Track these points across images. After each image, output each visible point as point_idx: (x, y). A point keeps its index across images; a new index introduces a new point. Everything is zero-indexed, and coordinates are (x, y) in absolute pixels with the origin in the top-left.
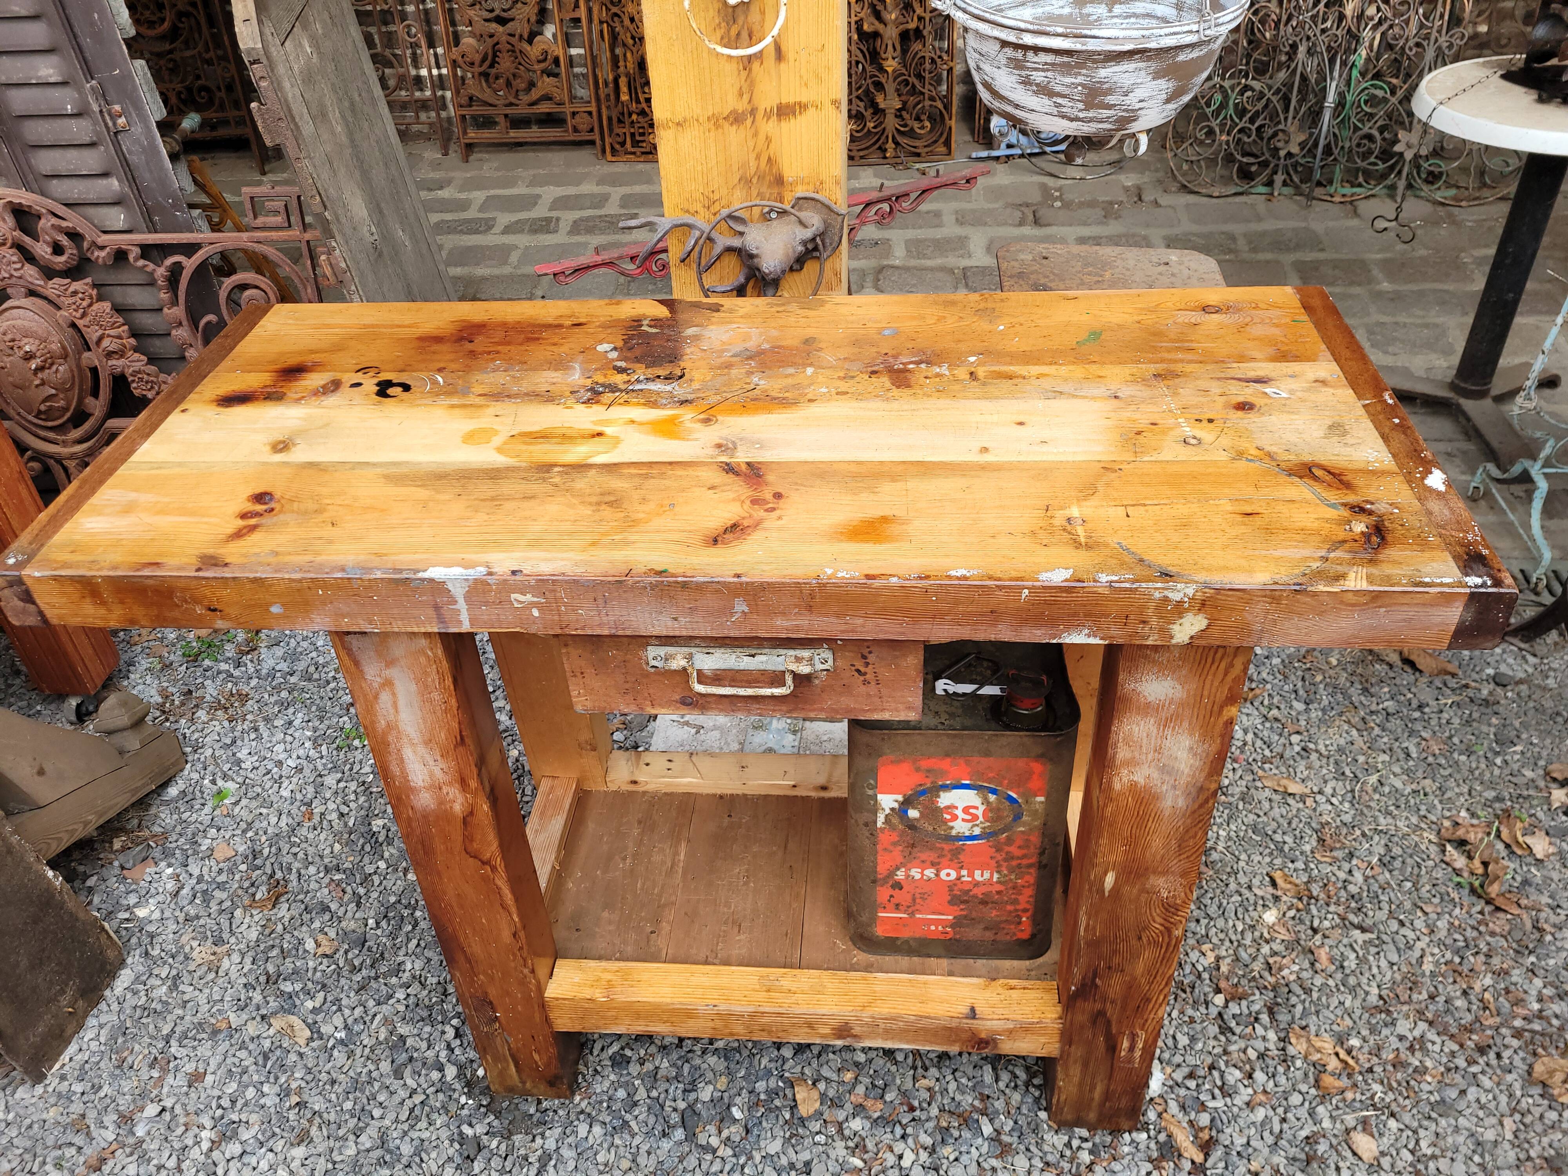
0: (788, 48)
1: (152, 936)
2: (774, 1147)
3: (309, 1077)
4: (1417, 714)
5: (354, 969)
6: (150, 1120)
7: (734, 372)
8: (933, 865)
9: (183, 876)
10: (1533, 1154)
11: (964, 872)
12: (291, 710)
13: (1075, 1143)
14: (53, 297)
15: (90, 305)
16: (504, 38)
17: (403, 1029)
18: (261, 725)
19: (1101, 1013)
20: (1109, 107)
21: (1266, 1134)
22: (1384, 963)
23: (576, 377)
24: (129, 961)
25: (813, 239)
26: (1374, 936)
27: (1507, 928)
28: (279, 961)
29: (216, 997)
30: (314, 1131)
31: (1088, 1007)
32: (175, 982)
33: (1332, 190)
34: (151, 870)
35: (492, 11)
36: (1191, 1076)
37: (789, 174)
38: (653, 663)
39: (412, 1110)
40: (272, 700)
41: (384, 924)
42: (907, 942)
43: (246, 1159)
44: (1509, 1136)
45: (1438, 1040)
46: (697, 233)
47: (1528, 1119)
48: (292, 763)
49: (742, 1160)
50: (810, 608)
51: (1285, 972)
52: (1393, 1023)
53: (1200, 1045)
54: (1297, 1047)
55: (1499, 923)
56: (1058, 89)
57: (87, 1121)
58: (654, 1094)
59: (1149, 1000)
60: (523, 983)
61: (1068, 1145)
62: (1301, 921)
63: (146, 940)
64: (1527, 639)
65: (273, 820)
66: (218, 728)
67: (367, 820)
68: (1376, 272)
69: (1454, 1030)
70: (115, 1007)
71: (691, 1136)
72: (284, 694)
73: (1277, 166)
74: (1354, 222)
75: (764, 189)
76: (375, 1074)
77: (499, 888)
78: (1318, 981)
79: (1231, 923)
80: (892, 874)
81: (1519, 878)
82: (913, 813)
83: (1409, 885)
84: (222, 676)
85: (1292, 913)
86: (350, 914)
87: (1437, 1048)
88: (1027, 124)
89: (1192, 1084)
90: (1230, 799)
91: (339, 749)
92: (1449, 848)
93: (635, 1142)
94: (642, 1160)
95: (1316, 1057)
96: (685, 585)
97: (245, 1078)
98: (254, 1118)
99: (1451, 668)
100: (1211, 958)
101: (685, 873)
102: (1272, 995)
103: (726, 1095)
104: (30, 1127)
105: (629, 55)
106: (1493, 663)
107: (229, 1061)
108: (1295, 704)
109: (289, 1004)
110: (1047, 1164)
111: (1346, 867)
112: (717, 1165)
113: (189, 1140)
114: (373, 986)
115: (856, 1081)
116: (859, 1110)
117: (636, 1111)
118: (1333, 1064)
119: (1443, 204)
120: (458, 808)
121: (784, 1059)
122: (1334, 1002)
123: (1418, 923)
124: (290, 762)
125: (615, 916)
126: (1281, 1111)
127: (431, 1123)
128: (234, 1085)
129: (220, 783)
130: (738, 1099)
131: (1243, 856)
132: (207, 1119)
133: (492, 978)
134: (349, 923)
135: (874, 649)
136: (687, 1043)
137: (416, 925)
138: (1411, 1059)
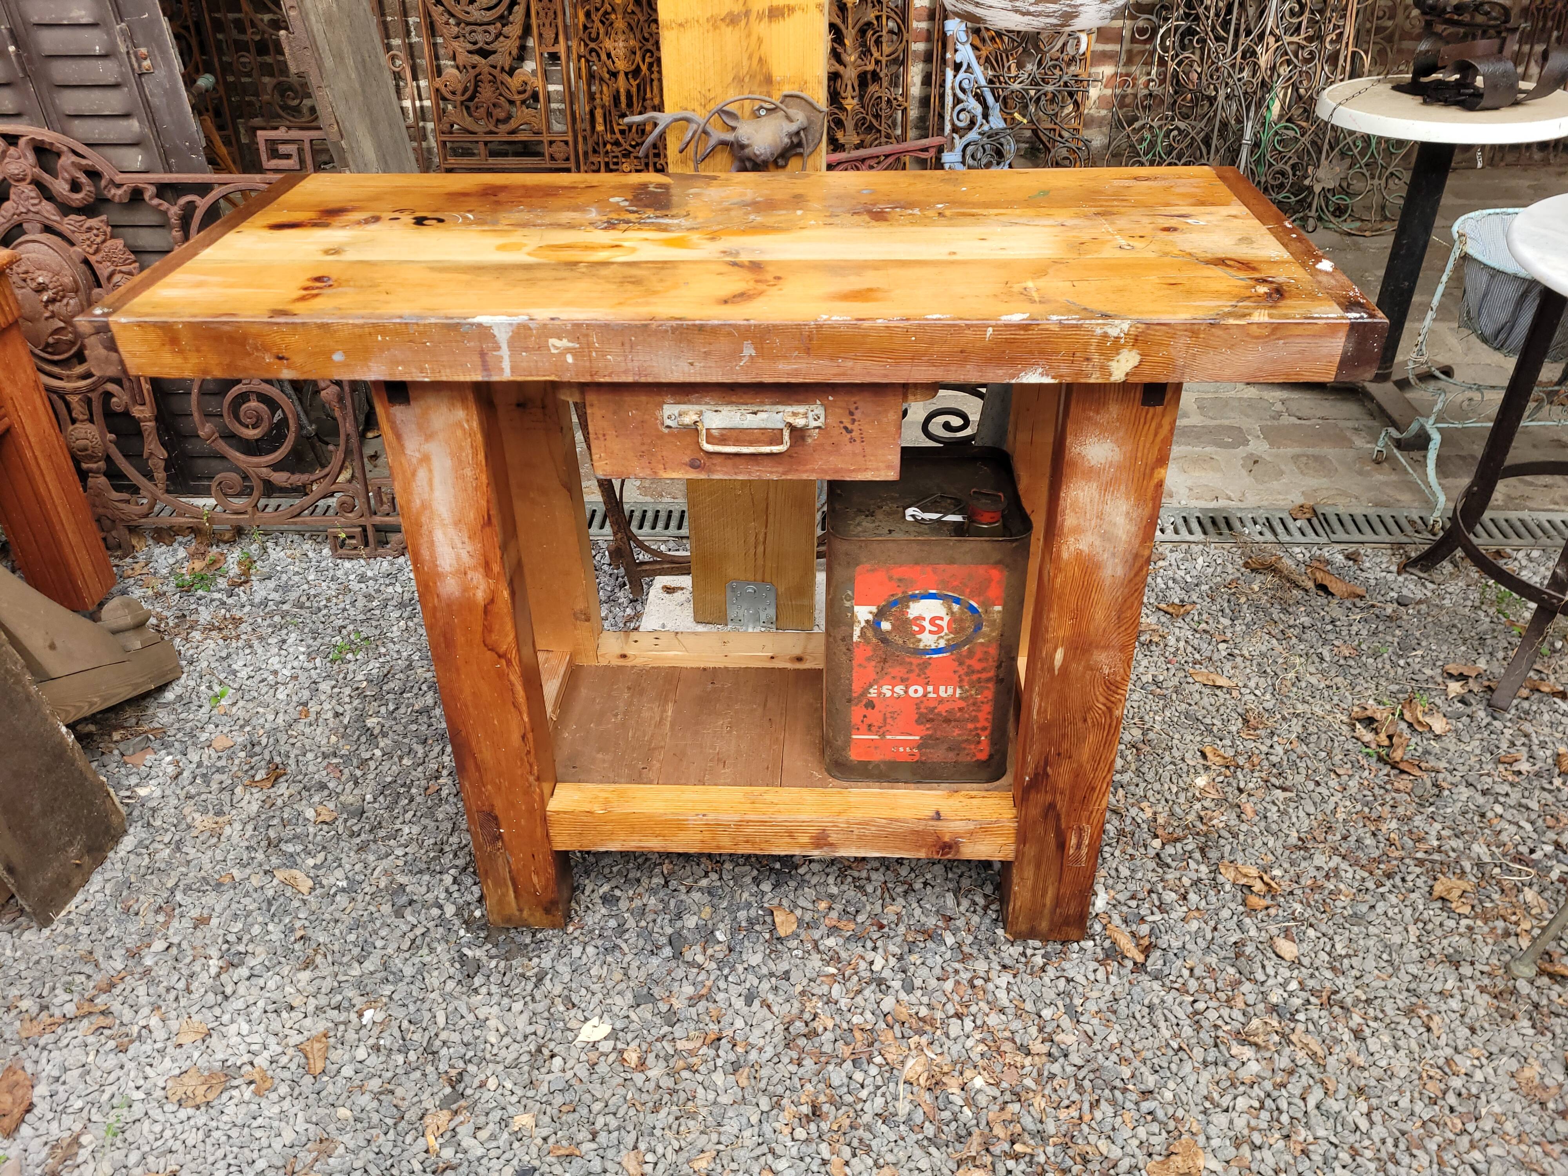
1: (154, 810)
2: (755, 959)
3: (313, 918)
4: (1330, 627)
5: (352, 835)
6: (157, 953)
7: (733, 213)
8: (903, 681)
9: (183, 763)
10: (1433, 951)
11: (930, 688)
12: (284, 631)
13: (1029, 952)
14: (67, 234)
15: (104, 241)
16: (486, 69)
17: (402, 879)
18: (256, 643)
19: (1052, 806)
21: (1199, 940)
22: (1302, 814)
23: (593, 215)
24: (131, 830)
25: (797, 133)
26: (1293, 795)
27: (1410, 786)
28: (281, 827)
29: (219, 857)
30: (319, 959)
31: (1040, 799)
32: (178, 846)
34: (150, 757)
35: (475, 43)
36: (1133, 898)
37: (777, 75)
38: (668, 422)
39: (413, 941)
40: (266, 623)
41: (381, 799)
42: (877, 766)
43: (254, 980)
44: (1413, 939)
45: (1350, 870)
46: (695, 126)
47: (1429, 927)
48: (287, 672)
49: (726, 971)
50: (808, 351)
51: (1215, 822)
52: (1311, 857)
53: (1139, 875)
54: (1227, 876)
55: (1403, 783)
57: (95, 955)
58: (643, 924)
59: (1093, 789)
60: (527, 792)
61: (1024, 954)
62: (1229, 784)
63: (147, 813)
64: (1426, 569)
65: (271, 717)
66: (213, 646)
67: (361, 717)
69: (1364, 862)
70: (119, 866)
71: (678, 955)
72: (277, 619)
75: (755, 88)
76: (376, 915)
77: (512, 684)
78: (1244, 827)
79: (1166, 786)
80: (866, 691)
81: (1420, 749)
82: (886, 626)
83: (1324, 754)
84: (215, 604)
85: (1221, 779)
86: (348, 791)
87: (1350, 875)
89: (1133, 903)
90: (1165, 692)
91: (333, 661)
92: (1358, 726)
93: (626, 959)
94: (633, 973)
95: (1243, 881)
96: (701, 328)
97: (250, 919)
98: (259, 950)
99: (1358, 591)
100: (1149, 813)
101: (672, 725)
102: (1203, 839)
103: (710, 923)
104: (37, 962)
105: (605, 88)
106: (1396, 589)
107: (234, 906)
108: (1222, 620)
109: (291, 861)
110: (1004, 967)
111: (1268, 742)
112: (703, 976)
113: (197, 967)
114: (373, 846)
115: (830, 908)
116: (833, 930)
117: (627, 936)
118: (1258, 886)
119: (1349, 234)
120: (480, 595)
121: (763, 893)
122: (1258, 843)
123: (1332, 783)
124: (285, 671)
125: (609, 757)
126: (1212, 923)
127: (432, 950)
128: (240, 925)
129: (217, 689)
130: (721, 925)
131: (1177, 736)
132: (214, 952)
133: (499, 788)
134: (348, 798)
135: (859, 404)
136: (673, 884)
137: (412, 800)
138: (1327, 884)
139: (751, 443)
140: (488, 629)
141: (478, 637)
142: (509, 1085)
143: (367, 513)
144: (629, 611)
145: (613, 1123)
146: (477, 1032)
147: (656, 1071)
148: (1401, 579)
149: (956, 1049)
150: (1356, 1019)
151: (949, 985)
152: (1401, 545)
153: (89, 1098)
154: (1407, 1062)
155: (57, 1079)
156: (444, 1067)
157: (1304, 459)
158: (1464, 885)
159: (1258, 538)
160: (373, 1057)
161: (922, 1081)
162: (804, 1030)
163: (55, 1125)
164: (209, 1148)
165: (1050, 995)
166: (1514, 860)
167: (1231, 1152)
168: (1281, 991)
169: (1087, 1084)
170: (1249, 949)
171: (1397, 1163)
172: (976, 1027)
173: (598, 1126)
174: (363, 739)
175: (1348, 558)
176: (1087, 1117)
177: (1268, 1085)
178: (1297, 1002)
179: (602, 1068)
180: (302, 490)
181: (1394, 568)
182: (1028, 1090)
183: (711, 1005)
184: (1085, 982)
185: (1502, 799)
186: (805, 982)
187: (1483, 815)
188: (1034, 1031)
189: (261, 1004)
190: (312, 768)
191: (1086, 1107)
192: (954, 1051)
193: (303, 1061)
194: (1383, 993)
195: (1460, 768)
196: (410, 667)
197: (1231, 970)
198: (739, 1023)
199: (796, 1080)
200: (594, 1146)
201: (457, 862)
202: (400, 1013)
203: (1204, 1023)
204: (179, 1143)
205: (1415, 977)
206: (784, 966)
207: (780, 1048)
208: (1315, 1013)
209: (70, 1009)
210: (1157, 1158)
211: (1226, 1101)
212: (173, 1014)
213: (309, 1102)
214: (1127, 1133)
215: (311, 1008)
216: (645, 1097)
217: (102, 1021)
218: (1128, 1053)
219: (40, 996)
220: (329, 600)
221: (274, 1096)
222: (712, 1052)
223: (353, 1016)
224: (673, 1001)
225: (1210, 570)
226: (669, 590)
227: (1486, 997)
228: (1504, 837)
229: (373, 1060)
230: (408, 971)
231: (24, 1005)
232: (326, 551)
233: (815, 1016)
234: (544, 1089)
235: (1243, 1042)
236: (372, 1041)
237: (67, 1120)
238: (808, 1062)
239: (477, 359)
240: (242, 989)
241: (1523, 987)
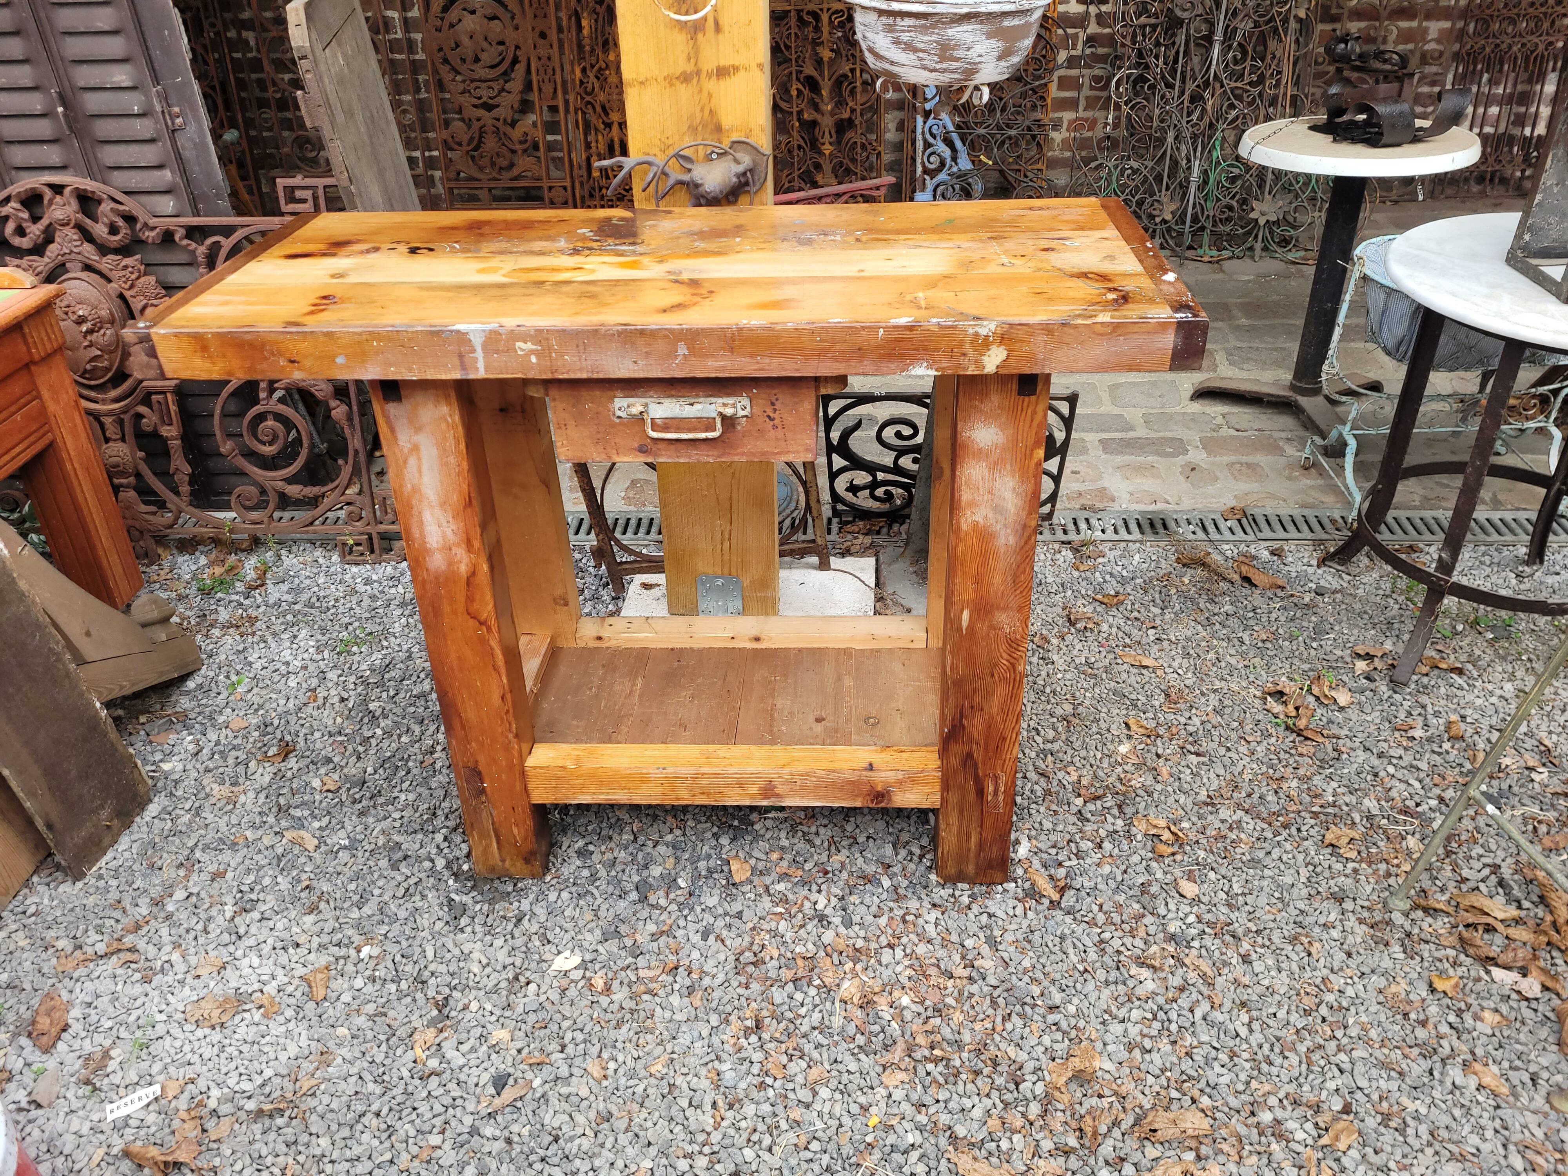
0: (724, 22)
1: (176, 782)
2: (712, 901)
3: (317, 871)
4: (1251, 614)
5: (354, 802)
6: (178, 901)
7: (681, 241)
9: (203, 742)
10: (1320, 890)
12: (296, 628)
13: (957, 893)
14: (105, 271)
15: (138, 278)
16: (490, 122)
17: (397, 838)
18: (270, 639)
19: (969, 755)
20: (957, 60)
21: (1110, 881)
22: (1212, 775)
23: (562, 244)
24: (156, 799)
25: (745, 174)
26: (1206, 759)
27: (1313, 750)
28: (290, 796)
29: (234, 821)
30: (322, 905)
31: (958, 749)
32: (198, 812)
33: (1200, 252)
34: (173, 737)
35: (480, 98)
36: (1054, 847)
37: (725, 122)
38: (619, 413)
39: (407, 890)
40: (279, 621)
41: (381, 771)
43: (264, 923)
44: (1303, 880)
45: (1252, 822)
46: (655, 169)
47: (1319, 869)
48: (298, 663)
49: (686, 912)
50: (731, 350)
51: (1133, 783)
52: (1217, 811)
53: (1060, 828)
54: (1139, 828)
55: (1307, 748)
56: (920, 45)
57: (123, 903)
58: (613, 873)
59: (1005, 739)
60: (507, 748)
61: (953, 895)
62: (1149, 751)
63: (170, 785)
64: (1343, 562)
65: (282, 702)
66: (230, 641)
67: (365, 701)
68: (1236, 312)
69: (1265, 815)
70: (145, 829)
72: (289, 617)
73: (1154, 231)
74: (1220, 276)
75: (707, 136)
76: (374, 868)
77: (492, 649)
78: (1159, 787)
79: (1092, 753)
81: (1325, 719)
83: (1236, 724)
84: (233, 604)
85: (1142, 746)
86: (351, 764)
87: (1251, 827)
88: (900, 77)
89: (1053, 851)
90: (1096, 672)
91: (339, 654)
92: (1270, 699)
93: (597, 903)
94: (602, 913)
95: (1153, 831)
96: (642, 332)
97: (261, 873)
98: (269, 898)
99: (1280, 583)
100: (1074, 777)
101: (641, 696)
102: (1121, 798)
103: (673, 872)
104: (72, 910)
105: (600, 137)
106: (1315, 580)
107: (247, 862)
108: (1153, 609)
109: (300, 824)
110: (934, 905)
111: (1187, 715)
112: (665, 916)
113: (214, 912)
114: (373, 811)
115: (781, 859)
116: (784, 877)
117: (598, 883)
118: (1166, 835)
119: (1294, 263)
120: (463, 569)
121: (722, 847)
122: (1171, 800)
123: (1241, 749)
124: (295, 662)
125: (582, 723)
126: (1123, 867)
127: (423, 897)
128: (252, 878)
129: (234, 678)
130: (683, 874)
131: (1105, 710)
132: (229, 899)
133: (481, 744)
134: (351, 770)
135: (779, 396)
136: (641, 839)
137: (408, 772)
138: (1230, 834)
139: (690, 431)
140: (470, 599)
141: (461, 607)
142: (489, 1007)
143: (372, 522)
144: (611, 607)
145: (580, 1037)
146: (462, 964)
147: (620, 995)
148: (1320, 571)
149: (887, 974)
150: (1245, 946)
151: (883, 921)
152: (1322, 542)
153: (118, 1019)
154: (1287, 981)
155: (89, 1005)
156: (431, 993)
157: (1238, 466)
158: (1353, 834)
159: (1191, 537)
160: (370, 985)
161: (855, 1000)
162: (753, 959)
163: (87, 1041)
164: (223, 1061)
165: (973, 928)
166: (1401, 812)
167: (1124, 1055)
168: (1180, 923)
169: (1001, 1001)
170: (1154, 889)
171: (1271, 1064)
172: (906, 955)
173: (567, 1040)
174: (366, 720)
175: (1273, 553)
176: (999, 1028)
177: (1161, 1000)
178: (1193, 932)
179: (572, 992)
180: (314, 502)
181: (1314, 562)
182: (949, 1007)
183: (671, 940)
184: (1004, 917)
185: (1395, 761)
186: (756, 920)
187: (1376, 775)
188: (957, 958)
189: (270, 941)
190: (319, 745)
191: (999, 1019)
192: (884, 976)
193: (307, 989)
194: (1272, 925)
195: (1360, 735)
196: (410, 657)
197: (1136, 906)
198: (696, 955)
199: (743, 999)
200: (563, 1055)
201: (448, 823)
202: (393, 949)
203: (1109, 950)
204: (196, 1056)
205: (1302, 912)
206: (737, 907)
207: (731, 975)
208: (1208, 941)
209: (101, 948)
210: (1058, 1061)
211: (1122, 1012)
212: (192, 951)
213: (312, 1023)
214: (1034, 1041)
215: (314, 945)
216: (609, 1016)
217: (129, 956)
218: (1039, 975)
219: (74, 937)
220: (337, 600)
221: (281, 1019)
222: (670, 979)
223: (353, 952)
224: (638, 936)
225: (1145, 566)
226: (647, 586)
227: (1364, 927)
228: (1394, 793)
229: (370, 988)
230: (402, 914)
231: (60, 944)
232: (335, 558)
233: (763, 946)
234: (520, 1009)
235: (1142, 965)
236: (368, 973)
237: (98, 1038)
238: (755, 986)
239: (456, 361)
240: (253, 930)
241: (1398, 918)
